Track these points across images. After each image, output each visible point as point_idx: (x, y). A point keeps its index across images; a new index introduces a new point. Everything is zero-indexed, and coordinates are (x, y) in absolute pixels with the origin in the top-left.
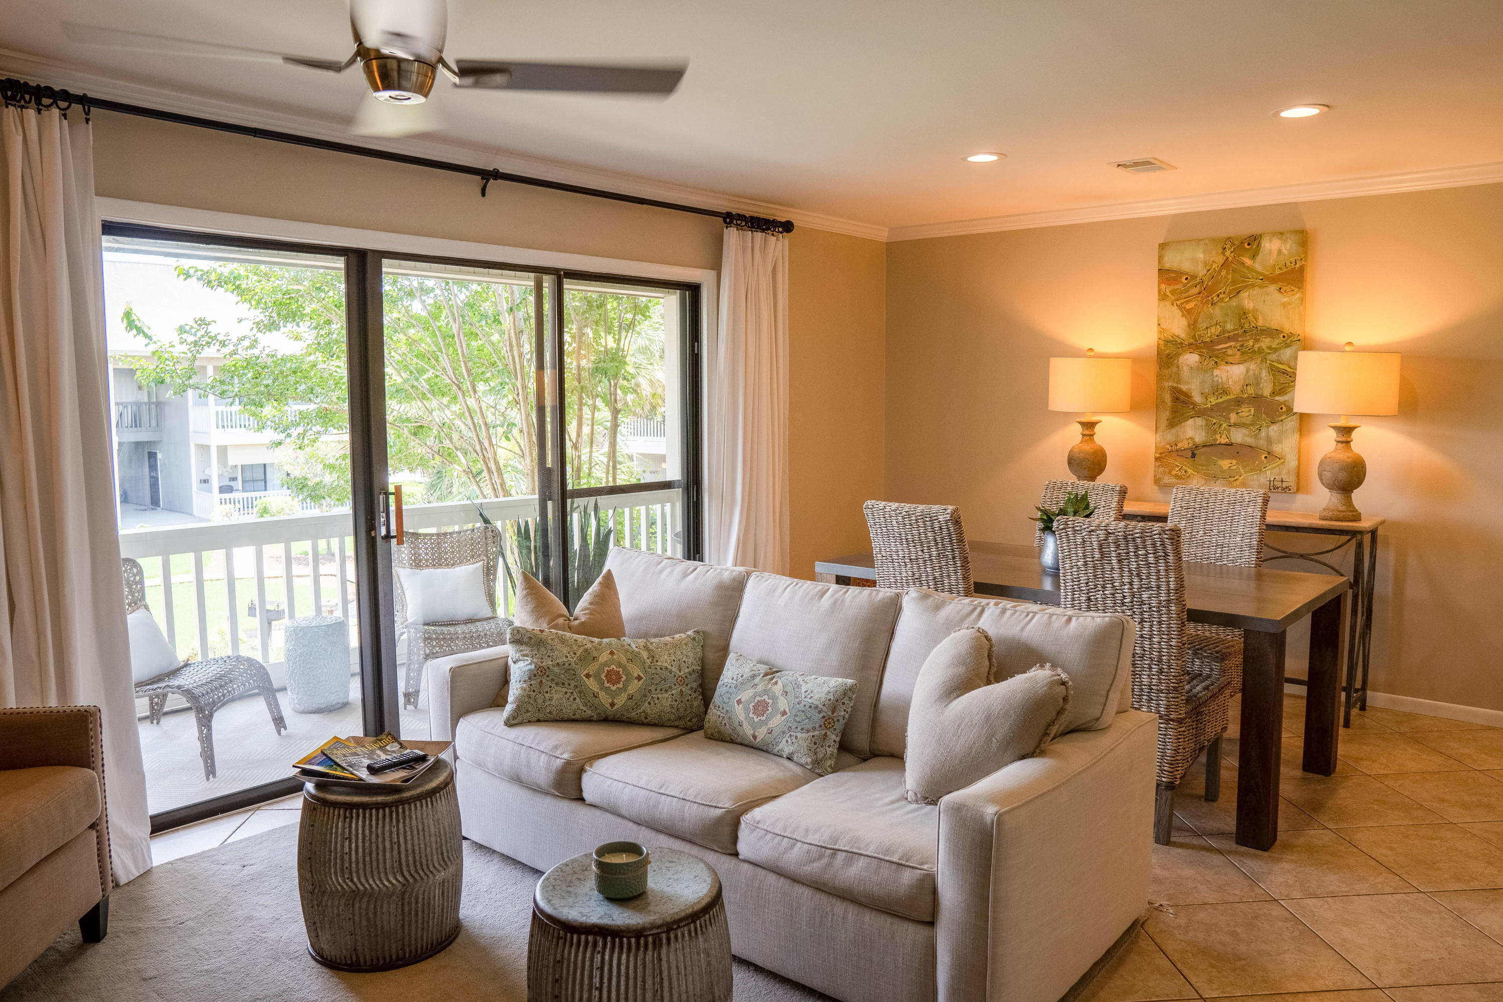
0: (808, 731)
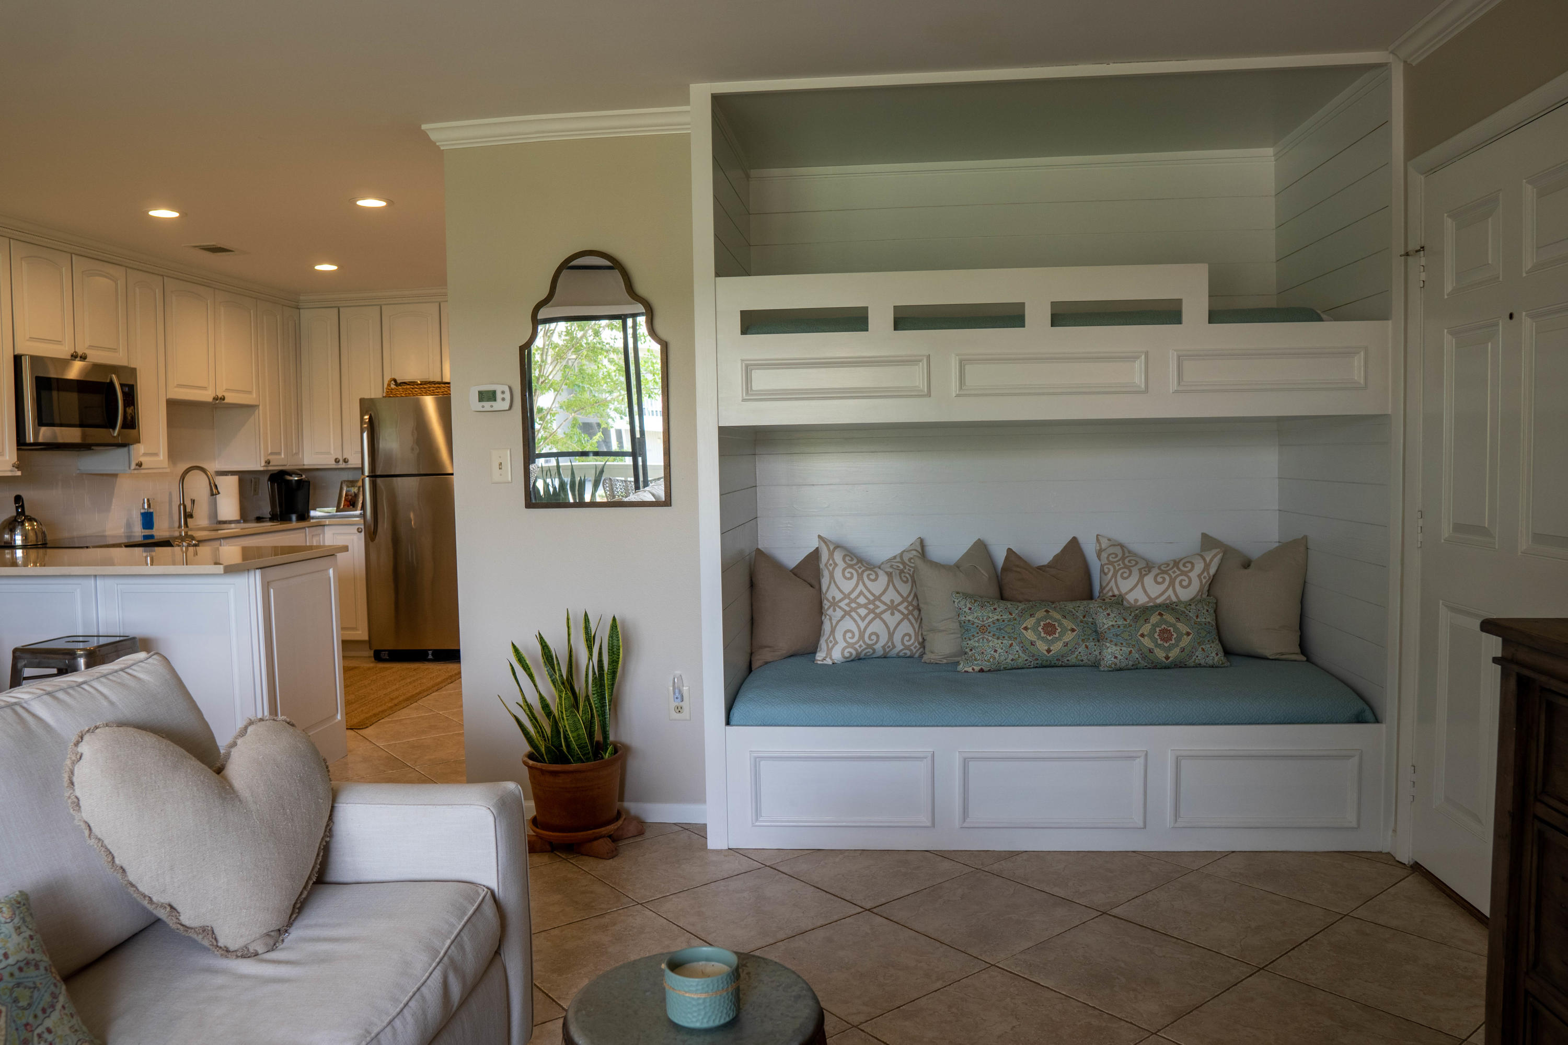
0: (53, 1006)
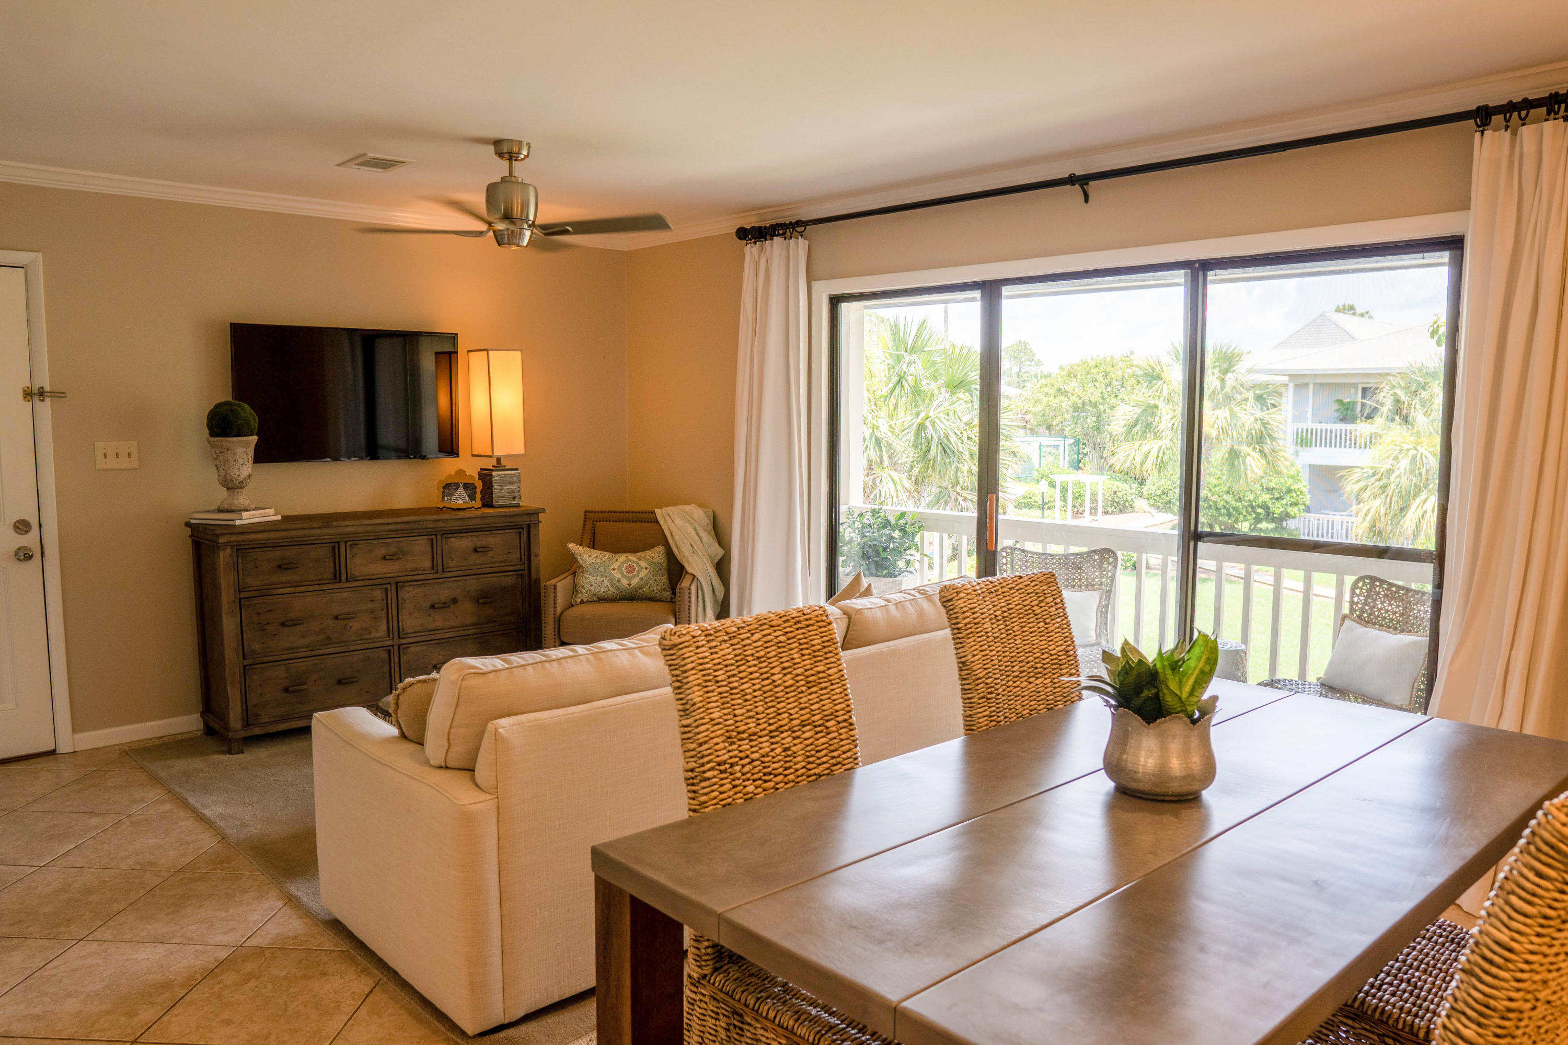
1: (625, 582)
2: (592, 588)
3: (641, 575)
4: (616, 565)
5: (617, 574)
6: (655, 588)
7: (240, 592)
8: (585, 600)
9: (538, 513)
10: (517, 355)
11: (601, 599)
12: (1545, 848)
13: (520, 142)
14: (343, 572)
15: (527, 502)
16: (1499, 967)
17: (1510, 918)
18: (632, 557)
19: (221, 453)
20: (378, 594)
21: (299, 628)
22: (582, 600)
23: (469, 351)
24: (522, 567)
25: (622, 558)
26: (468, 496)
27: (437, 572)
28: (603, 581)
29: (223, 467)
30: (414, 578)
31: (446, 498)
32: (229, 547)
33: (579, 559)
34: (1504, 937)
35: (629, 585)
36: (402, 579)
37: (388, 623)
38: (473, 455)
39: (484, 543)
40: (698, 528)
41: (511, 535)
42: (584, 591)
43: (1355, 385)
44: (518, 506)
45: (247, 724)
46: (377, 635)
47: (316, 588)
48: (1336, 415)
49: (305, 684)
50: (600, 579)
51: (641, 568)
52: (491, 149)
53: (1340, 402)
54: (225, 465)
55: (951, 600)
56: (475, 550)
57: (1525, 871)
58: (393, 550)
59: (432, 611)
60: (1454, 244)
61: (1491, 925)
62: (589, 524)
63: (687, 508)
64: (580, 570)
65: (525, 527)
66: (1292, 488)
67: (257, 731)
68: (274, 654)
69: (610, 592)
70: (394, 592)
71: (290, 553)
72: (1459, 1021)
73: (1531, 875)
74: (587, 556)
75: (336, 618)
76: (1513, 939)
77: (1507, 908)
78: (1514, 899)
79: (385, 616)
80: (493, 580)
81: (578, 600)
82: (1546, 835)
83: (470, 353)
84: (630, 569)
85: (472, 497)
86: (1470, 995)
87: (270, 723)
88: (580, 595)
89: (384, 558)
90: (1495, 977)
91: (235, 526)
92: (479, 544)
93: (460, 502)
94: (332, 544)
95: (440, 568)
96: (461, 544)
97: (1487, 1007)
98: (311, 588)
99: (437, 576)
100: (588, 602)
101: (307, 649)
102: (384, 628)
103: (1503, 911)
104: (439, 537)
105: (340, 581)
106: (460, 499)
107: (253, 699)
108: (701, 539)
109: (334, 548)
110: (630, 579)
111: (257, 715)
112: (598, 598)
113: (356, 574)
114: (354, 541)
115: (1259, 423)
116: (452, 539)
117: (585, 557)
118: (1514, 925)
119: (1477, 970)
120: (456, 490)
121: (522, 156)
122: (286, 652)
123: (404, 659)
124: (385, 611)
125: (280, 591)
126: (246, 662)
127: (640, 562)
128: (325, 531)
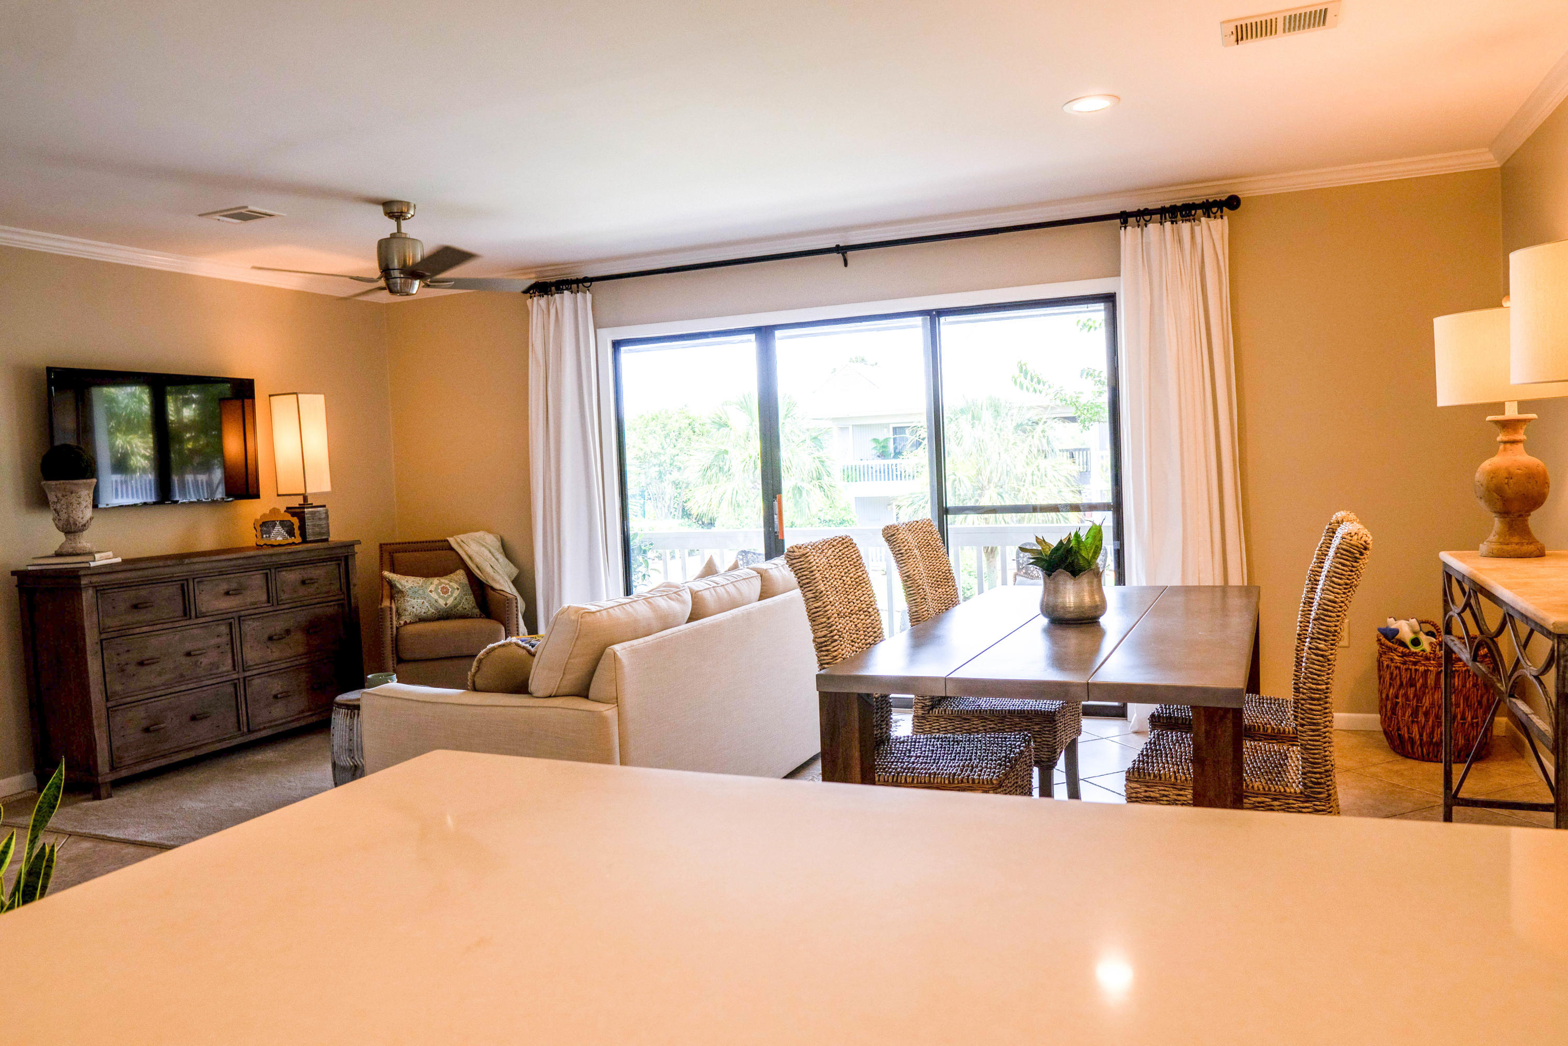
1: (442, 602)
2: (414, 610)
3: (455, 595)
4: (432, 587)
5: (434, 596)
6: (466, 606)
7: (101, 633)
8: (408, 622)
9: (353, 545)
10: (321, 398)
11: (422, 620)
12: (1345, 552)
13: (408, 204)
14: (193, 607)
15: (336, 536)
16: (1331, 612)
17: (1333, 588)
18: (443, 580)
19: (63, 496)
20: (224, 629)
21: (154, 667)
22: (406, 622)
23: (270, 396)
24: (342, 597)
25: (436, 581)
26: (287, 532)
27: (273, 605)
28: (423, 603)
29: (64, 511)
30: (257, 611)
31: (264, 536)
32: (91, 589)
33: (398, 585)
34: (1332, 597)
35: (446, 604)
36: (243, 613)
37: (233, 656)
38: (278, 495)
39: (310, 576)
40: (492, 550)
41: (332, 566)
42: (407, 613)
43: (886, 426)
44: (327, 540)
45: (113, 768)
46: (225, 669)
47: (169, 625)
48: (874, 452)
49: (163, 723)
50: (420, 601)
51: (453, 589)
52: (381, 208)
53: (875, 440)
54: (67, 508)
55: (894, 535)
56: (303, 582)
57: (1337, 565)
58: (234, 585)
59: (269, 644)
60: (1110, 299)
61: (1326, 594)
62: (386, 556)
63: (477, 534)
64: (400, 595)
65: (343, 559)
66: (845, 519)
67: (124, 773)
68: (136, 693)
69: (429, 613)
70: (237, 625)
71: (144, 592)
72: (1317, 642)
73: (1340, 566)
74: (405, 582)
75: (188, 654)
76: (1336, 597)
77: (1332, 584)
78: (1334, 579)
79: (230, 651)
80: (318, 611)
81: (402, 622)
82: (1344, 547)
83: (271, 398)
84: (444, 590)
85: (291, 533)
86: (1320, 629)
87: (135, 764)
88: (403, 617)
89: (227, 593)
90: (1330, 617)
91: (89, 568)
92: (306, 576)
93: (280, 538)
94: (181, 582)
95: (275, 602)
96: (291, 576)
97: (1328, 631)
98: (165, 626)
99: (271, 609)
100: (411, 623)
101: (163, 687)
102: (230, 661)
103: (1330, 586)
104: (273, 571)
105: (190, 618)
106: (278, 535)
107: (117, 743)
108: (497, 560)
109: (182, 585)
110: (446, 599)
111: (120, 758)
112: (419, 619)
113: (204, 610)
114: (200, 578)
115: (817, 460)
116: (284, 573)
117: (403, 582)
118: (1336, 590)
119: (1322, 617)
120: (274, 527)
121: (409, 216)
122: (146, 691)
123: (249, 691)
124: (229, 646)
125: (138, 630)
126: (110, 704)
127: (451, 584)
128: (176, 569)
